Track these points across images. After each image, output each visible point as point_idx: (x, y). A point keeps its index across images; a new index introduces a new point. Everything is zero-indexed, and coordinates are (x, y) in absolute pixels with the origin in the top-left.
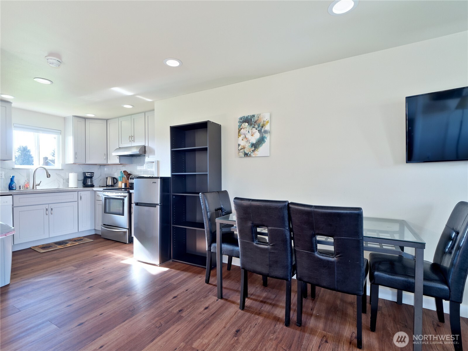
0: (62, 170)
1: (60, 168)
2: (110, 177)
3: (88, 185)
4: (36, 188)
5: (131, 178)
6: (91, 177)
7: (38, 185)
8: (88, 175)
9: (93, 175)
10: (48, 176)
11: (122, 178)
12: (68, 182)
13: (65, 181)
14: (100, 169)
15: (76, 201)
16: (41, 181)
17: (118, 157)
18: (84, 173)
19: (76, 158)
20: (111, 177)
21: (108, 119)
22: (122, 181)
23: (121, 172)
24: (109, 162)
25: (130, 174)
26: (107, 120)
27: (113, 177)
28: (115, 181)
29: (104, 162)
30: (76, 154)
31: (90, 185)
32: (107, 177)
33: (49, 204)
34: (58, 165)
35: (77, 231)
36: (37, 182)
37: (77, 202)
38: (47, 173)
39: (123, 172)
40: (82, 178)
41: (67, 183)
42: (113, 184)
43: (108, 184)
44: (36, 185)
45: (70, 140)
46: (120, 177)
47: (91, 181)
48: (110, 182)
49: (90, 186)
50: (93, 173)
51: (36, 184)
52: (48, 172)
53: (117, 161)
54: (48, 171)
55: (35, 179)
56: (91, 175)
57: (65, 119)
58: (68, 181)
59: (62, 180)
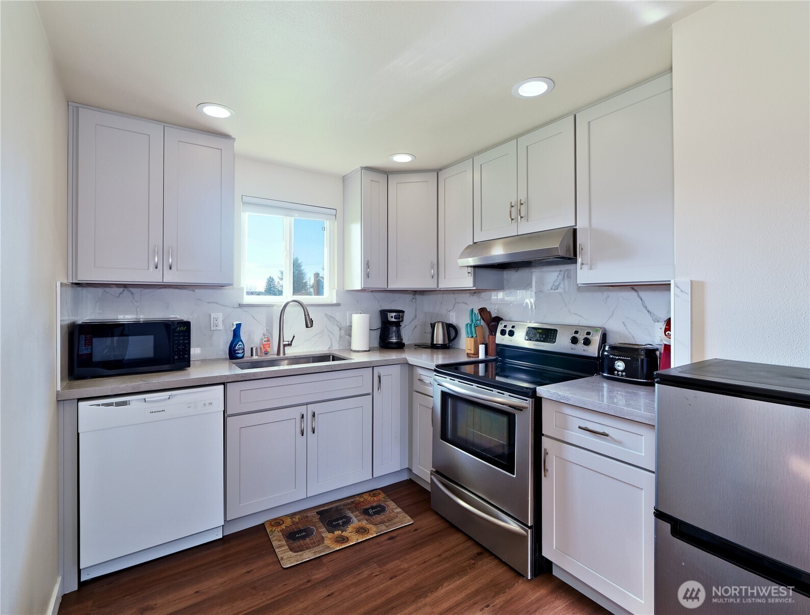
0: (338, 305)
1: (335, 302)
2: (440, 324)
3: (392, 343)
4: (284, 354)
5: (503, 333)
6: (398, 324)
7: (290, 345)
8: (392, 317)
9: (402, 317)
10: (309, 323)
11: (475, 327)
12: (350, 336)
13: (343, 332)
14: (414, 300)
15: (369, 394)
16: (294, 337)
17: (470, 270)
18: (384, 313)
19: (367, 275)
20: (443, 323)
21: (440, 170)
22: (475, 336)
23: (472, 310)
24: (443, 285)
25: (498, 319)
26: (438, 171)
27: (447, 324)
28: (453, 334)
29: (429, 284)
30: (367, 265)
31: (396, 343)
32: (433, 322)
33: (307, 404)
34: (329, 295)
35: (371, 477)
36: (287, 338)
37: (371, 396)
38: (307, 315)
39: (476, 311)
40: (377, 324)
41: (347, 337)
42: (447, 342)
43: (435, 343)
44: (285, 346)
45: (356, 232)
46: (471, 325)
47: (399, 336)
48: (439, 338)
49: (394, 346)
50: (403, 312)
51: (285, 343)
52: (308, 312)
53: (467, 282)
54: (310, 309)
55: (282, 331)
56: (399, 318)
57: (344, 179)
58: (349, 331)
59: (336, 330)
